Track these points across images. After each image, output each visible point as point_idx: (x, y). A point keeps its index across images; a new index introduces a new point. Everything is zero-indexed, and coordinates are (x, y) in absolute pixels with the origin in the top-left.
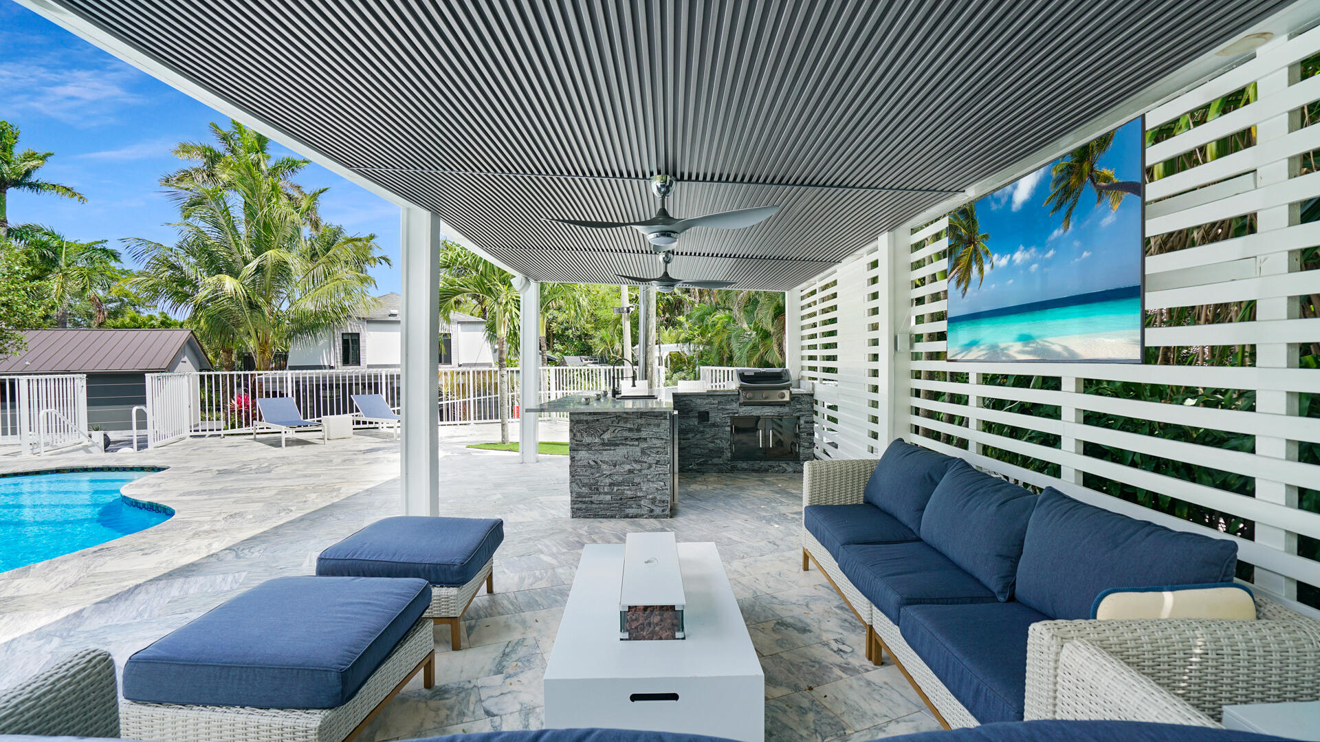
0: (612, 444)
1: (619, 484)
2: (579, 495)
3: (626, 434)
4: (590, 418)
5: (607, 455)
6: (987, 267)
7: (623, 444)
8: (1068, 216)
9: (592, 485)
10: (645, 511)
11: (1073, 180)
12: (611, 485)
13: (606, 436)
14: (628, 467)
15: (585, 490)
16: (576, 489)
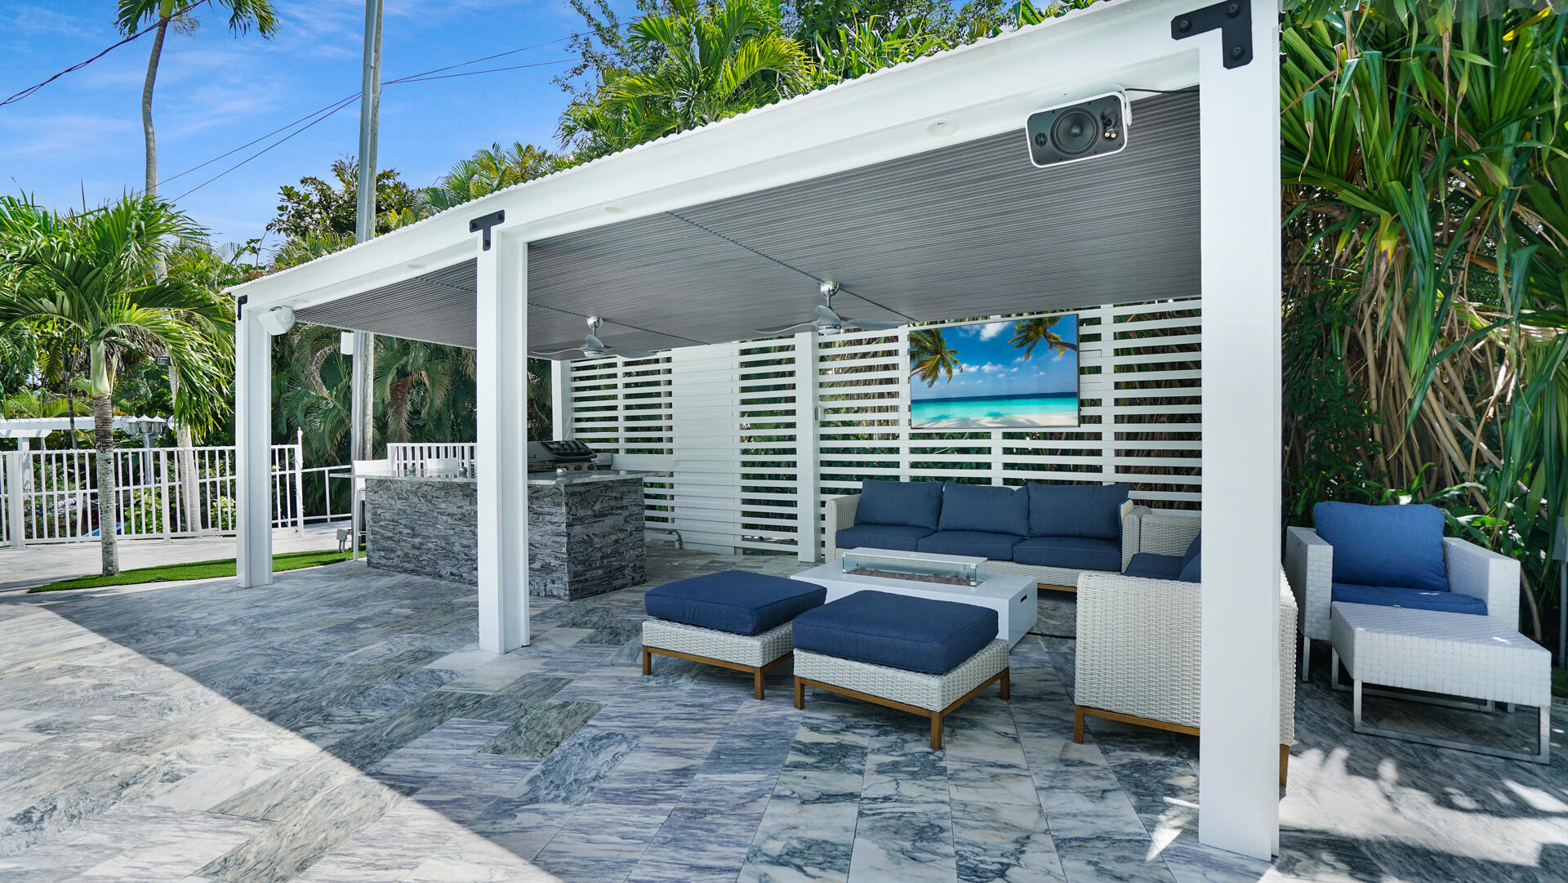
0: (601, 515)
1: (608, 557)
2: (576, 574)
3: (613, 503)
4: (583, 489)
5: (597, 528)
6: (955, 371)
7: (610, 514)
8: (1029, 351)
9: (587, 561)
10: (628, 580)
11: (1032, 334)
12: (602, 558)
13: (597, 507)
14: (614, 537)
15: (580, 568)
16: (573, 568)
